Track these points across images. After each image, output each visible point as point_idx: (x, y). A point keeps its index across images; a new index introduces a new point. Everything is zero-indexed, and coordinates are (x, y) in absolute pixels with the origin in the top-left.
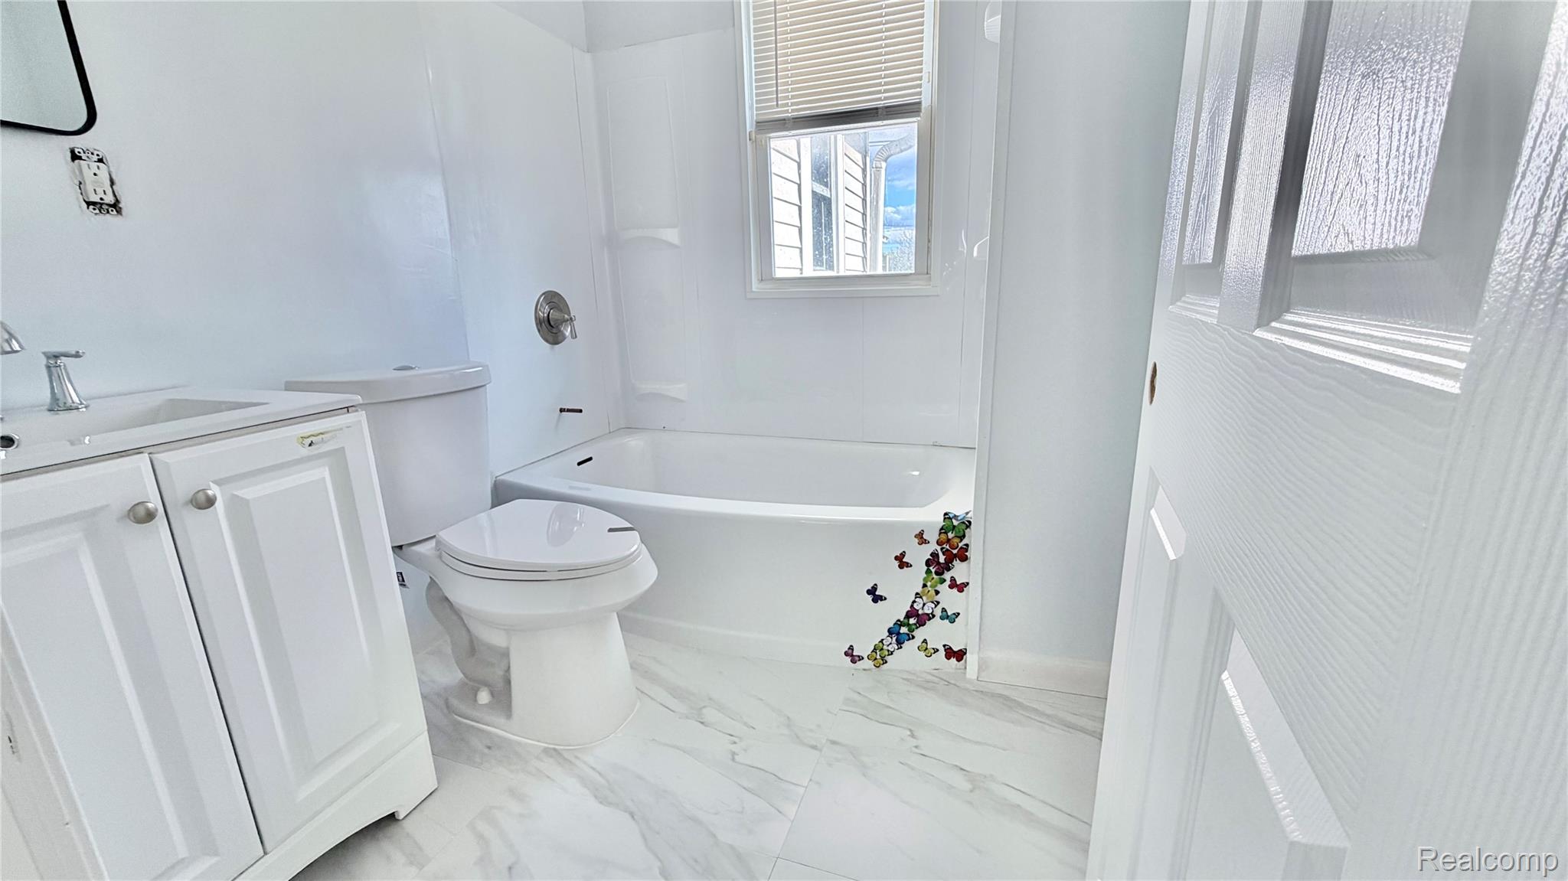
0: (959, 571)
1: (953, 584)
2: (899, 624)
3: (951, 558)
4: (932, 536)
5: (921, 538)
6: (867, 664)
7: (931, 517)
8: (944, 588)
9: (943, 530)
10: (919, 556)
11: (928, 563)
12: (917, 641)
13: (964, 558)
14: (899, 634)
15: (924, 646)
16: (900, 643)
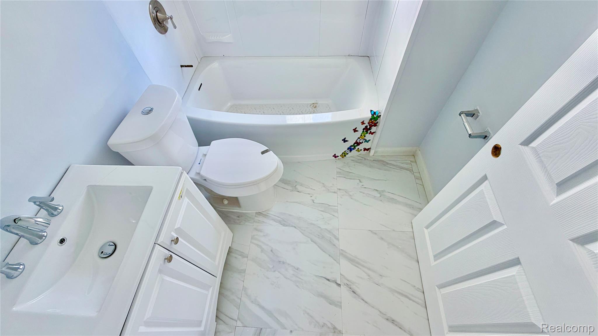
0: (373, 129)
2: (351, 146)
3: (371, 126)
4: (367, 121)
5: (363, 123)
7: (368, 116)
8: (367, 135)
9: (371, 119)
11: (363, 129)
12: (356, 149)
13: (375, 125)
15: (358, 150)
16: (351, 151)
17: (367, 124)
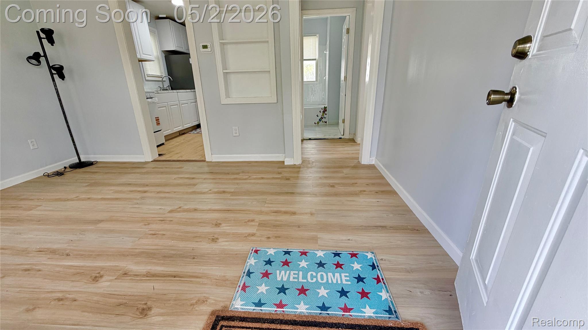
0: (326, 113)
1: (325, 114)
2: (320, 119)
3: (325, 111)
4: (323, 109)
5: (322, 109)
6: (317, 124)
7: (323, 107)
8: (324, 114)
9: (324, 108)
10: (322, 111)
11: (323, 112)
12: (322, 121)
13: (326, 111)
14: (320, 120)
15: (322, 122)
16: (320, 121)
17: (323, 110)
